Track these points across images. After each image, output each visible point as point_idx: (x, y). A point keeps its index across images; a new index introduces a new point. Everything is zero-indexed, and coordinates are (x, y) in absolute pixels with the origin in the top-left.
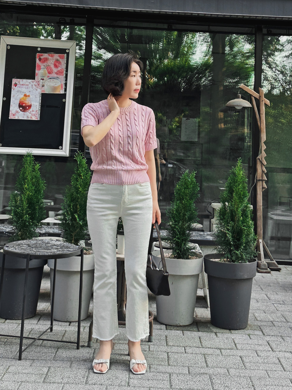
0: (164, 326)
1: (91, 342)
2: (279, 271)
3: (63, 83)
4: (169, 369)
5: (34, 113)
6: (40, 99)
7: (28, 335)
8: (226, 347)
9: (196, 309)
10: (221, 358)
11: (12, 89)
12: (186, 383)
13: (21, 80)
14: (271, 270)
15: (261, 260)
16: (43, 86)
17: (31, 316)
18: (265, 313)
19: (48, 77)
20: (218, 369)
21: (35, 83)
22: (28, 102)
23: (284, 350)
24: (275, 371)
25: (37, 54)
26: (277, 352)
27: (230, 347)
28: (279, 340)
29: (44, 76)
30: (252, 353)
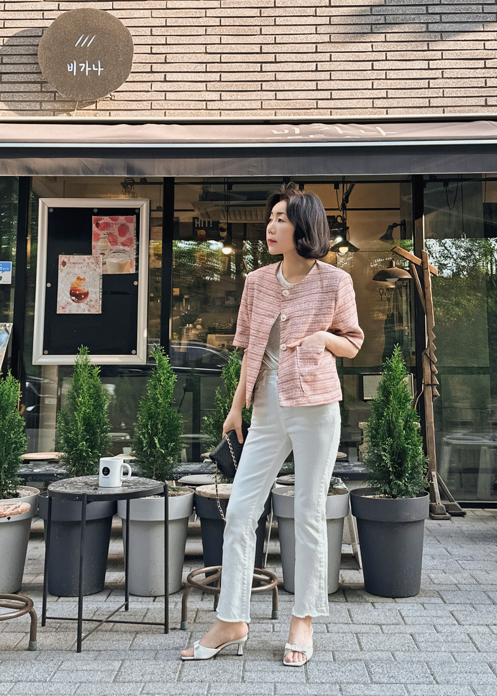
1: (186, 623)
2: (463, 516)
3: (132, 258)
5: (92, 303)
6: (101, 282)
8: (389, 622)
10: (381, 637)
11: (59, 271)
12: (330, 675)
13: (71, 256)
15: (435, 501)
16: (104, 264)
18: (445, 573)
19: (111, 250)
20: (378, 653)
21: (91, 260)
22: (83, 288)
23: (476, 622)
24: (466, 652)
25: (93, 217)
26: (465, 626)
27: (394, 621)
28: (468, 610)
29: (104, 250)
30: (428, 629)
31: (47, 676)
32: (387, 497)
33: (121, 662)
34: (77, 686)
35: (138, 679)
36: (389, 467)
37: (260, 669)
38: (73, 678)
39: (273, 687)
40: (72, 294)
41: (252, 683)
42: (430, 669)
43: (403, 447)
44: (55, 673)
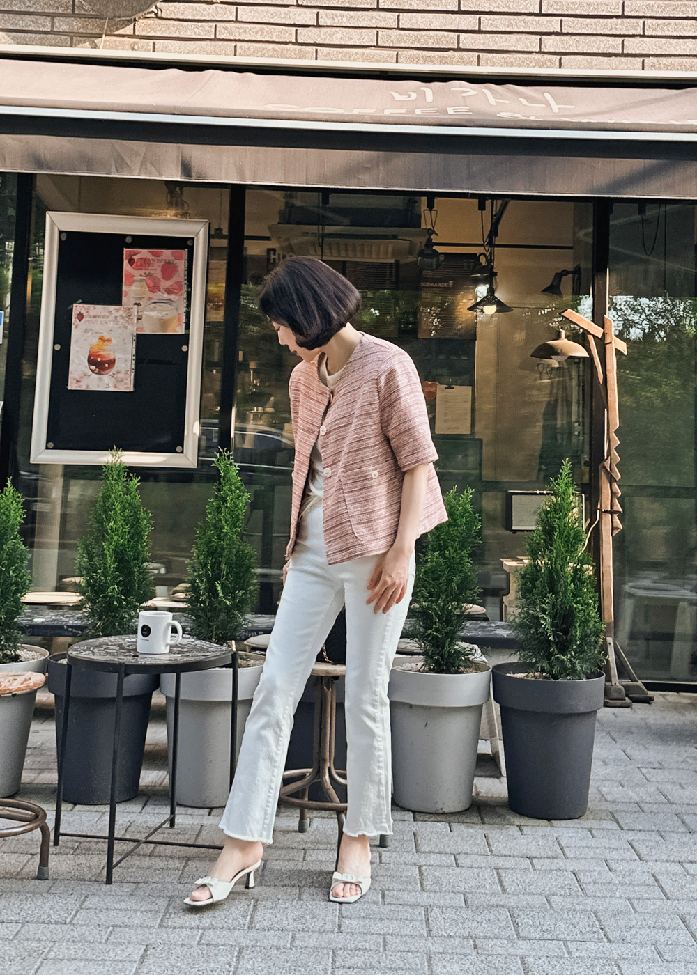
0: (411, 814)
2: (650, 704)
3: (181, 312)
4: (424, 899)
5: (121, 376)
6: (134, 346)
7: (124, 834)
8: (542, 854)
9: (476, 780)
10: (532, 875)
11: (73, 327)
12: (461, 925)
13: (92, 306)
14: (633, 702)
15: (610, 681)
16: (140, 319)
17: (128, 798)
18: (623, 786)
19: (150, 299)
20: (527, 897)
21: (121, 313)
22: (108, 353)
23: (664, 857)
24: (649, 899)
25: (125, 249)
26: (649, 863)
27: (550, 853)
28: (653, 840)
29: (140, 299)
30: (598, 865)
31: (66, 915)
32: (545, 677)
33: (168, 899)
34: (109, 930)
35: (193, 924)
36: (550, 636)
37: (363, 915)
38: (103, 919)
39: (381, 940)
40: (91, 361)
41: (353, 933)
42: (599, 921)
43: (570, 607)
44: (77, 912)
